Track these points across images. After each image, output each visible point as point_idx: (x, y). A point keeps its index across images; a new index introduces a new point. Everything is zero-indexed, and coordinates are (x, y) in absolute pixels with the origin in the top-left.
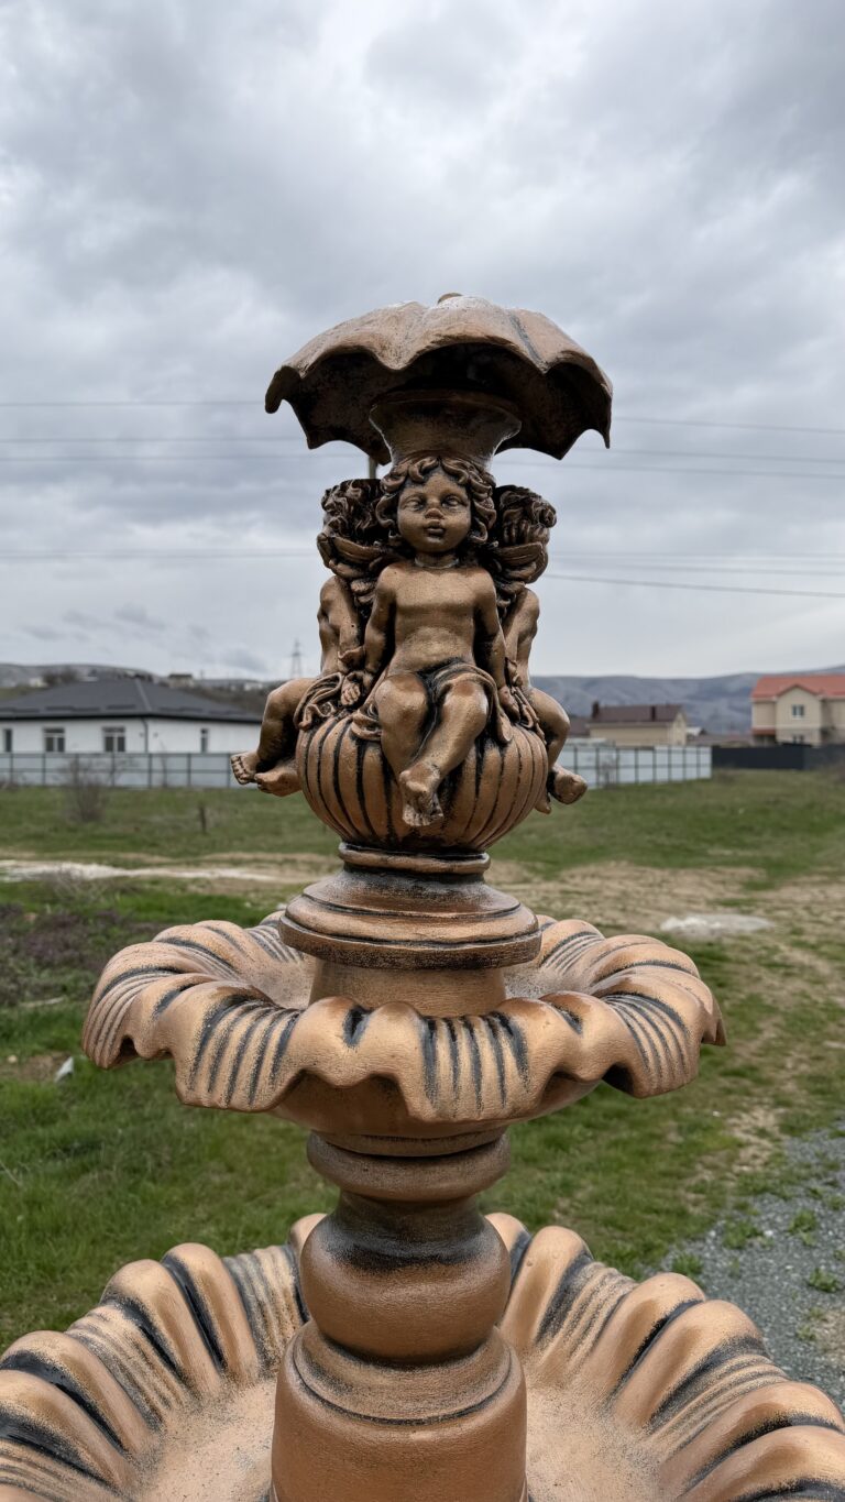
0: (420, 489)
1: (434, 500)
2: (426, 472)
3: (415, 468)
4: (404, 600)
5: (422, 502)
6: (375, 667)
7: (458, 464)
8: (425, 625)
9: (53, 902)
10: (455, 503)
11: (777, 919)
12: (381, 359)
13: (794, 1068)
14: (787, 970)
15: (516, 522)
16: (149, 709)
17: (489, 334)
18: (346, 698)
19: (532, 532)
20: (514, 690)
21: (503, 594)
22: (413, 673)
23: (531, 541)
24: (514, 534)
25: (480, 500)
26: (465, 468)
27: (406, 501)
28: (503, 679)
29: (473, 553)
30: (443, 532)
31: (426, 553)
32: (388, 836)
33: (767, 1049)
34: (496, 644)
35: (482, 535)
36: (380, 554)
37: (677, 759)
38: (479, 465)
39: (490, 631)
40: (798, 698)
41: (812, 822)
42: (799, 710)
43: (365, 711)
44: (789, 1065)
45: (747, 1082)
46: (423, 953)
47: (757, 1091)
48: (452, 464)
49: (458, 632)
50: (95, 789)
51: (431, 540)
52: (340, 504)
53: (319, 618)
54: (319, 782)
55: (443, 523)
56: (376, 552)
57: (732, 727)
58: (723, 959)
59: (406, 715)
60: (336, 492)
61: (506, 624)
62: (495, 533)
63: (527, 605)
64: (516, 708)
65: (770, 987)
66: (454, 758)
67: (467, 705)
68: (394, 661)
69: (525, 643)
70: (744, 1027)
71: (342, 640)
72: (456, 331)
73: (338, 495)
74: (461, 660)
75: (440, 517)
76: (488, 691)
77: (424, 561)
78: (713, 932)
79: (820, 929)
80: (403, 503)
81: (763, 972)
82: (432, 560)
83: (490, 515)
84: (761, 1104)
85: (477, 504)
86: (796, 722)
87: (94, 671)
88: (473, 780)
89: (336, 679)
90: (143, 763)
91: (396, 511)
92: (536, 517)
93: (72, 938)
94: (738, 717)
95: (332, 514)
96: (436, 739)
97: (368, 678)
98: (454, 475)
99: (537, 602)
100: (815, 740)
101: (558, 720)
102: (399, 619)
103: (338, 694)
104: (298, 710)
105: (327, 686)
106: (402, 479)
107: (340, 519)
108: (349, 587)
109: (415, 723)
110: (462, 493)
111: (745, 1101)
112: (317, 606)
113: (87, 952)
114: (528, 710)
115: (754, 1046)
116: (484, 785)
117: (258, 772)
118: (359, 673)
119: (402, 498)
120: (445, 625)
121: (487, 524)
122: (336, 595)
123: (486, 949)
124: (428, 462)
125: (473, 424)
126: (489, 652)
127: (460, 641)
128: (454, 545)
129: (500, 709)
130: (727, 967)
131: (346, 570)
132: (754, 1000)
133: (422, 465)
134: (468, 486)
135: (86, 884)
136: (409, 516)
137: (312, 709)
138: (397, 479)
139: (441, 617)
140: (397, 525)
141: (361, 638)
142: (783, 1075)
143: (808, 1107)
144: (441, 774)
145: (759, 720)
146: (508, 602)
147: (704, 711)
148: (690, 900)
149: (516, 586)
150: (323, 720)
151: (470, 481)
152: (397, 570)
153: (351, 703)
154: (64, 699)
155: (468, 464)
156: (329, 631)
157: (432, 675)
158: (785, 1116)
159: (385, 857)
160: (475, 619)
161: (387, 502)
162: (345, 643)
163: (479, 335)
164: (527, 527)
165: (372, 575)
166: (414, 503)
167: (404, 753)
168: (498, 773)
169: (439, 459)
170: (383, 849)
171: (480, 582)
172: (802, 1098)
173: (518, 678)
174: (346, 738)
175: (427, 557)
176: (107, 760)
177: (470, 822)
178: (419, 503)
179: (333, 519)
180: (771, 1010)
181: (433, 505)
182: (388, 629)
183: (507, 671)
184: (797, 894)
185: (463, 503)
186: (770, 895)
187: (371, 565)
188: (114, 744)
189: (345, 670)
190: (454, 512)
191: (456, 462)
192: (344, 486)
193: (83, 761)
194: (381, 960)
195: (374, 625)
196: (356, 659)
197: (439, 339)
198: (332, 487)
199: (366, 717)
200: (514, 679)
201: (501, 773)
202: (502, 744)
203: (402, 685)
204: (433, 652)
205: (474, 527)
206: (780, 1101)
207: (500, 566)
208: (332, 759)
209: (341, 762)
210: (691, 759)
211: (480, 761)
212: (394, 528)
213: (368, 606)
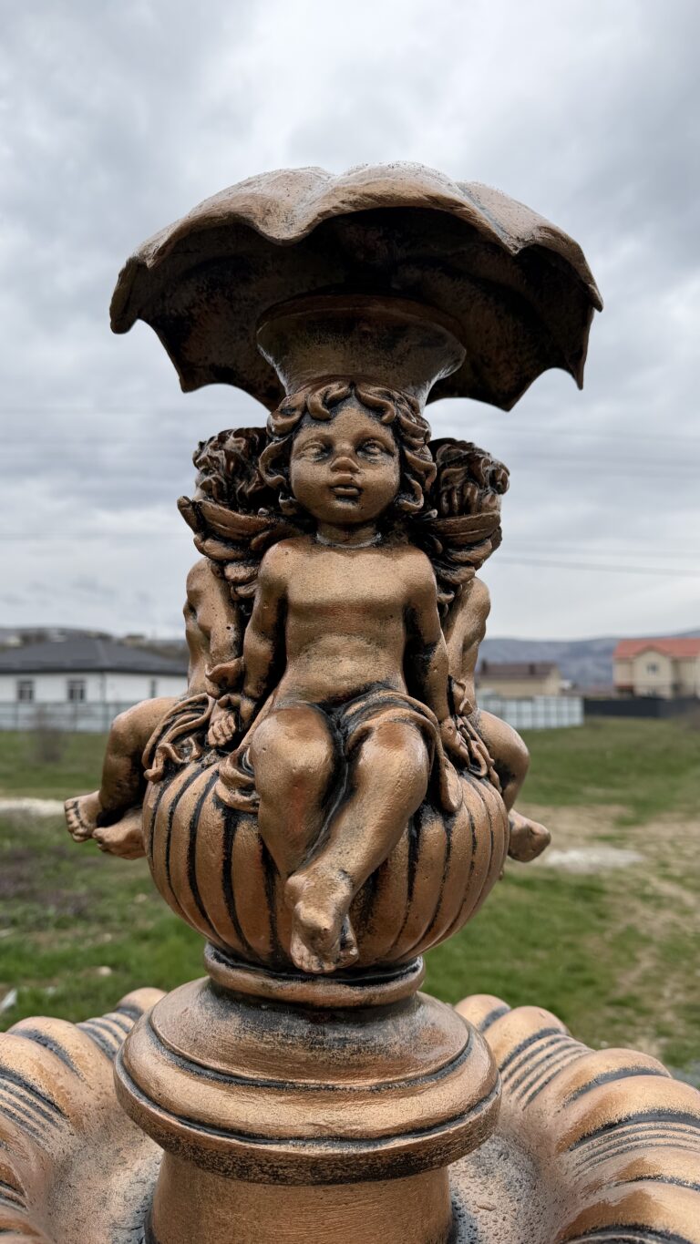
0: (326, 430)
1: (345, 446)
2: (334, 404)
3: (317, 398)
4: (298, 594)
5: (327, 448)
6: (257, 688)
7: (380, 392)
8: (331, 631)
9: (12, 836)
10: (377, 450)
11: (646, 854)
12: (262, 228)
13: (672, 997)
14: (657, 901)
15: (458, 485)
16: (106, 663)
17: (429, 193)
18: (214, 734)
19: (480, 500)
20: (460, 722)
21: (445, 585)
22: (311, 705)
23: (479, 510)
24: (456, 501)
25: (413, 447)
26: (391, 398)
27: (303, 447)
28: (445, 709)
29: (401, 526)
30: (358, 493)
31: (331, 524)
32: (272, 955)
33: (646, 979)
34: (435, 658)
35: (415, 499)
36: (267, 527)
37: (553, 708)
38: (412, 398)
39: (427, 639)
40: (653, 658)
41: (669, 765)
42: (654, 668)
43: (238, 763)
44: (667, 993)
45: (629, 1012)
46: (324, 1159)
47: (640, 1020)
48: (372, 393)
49: (382, 643)
50: (56, 734)
51: (340, 504)
52: (217, 459)
53: (185, 613)
54: (168, 866)
55: (358, 479)
56: (260, 523)
57: (598, 681)
58: (601, 892)
59: (298, 780)
60: (212, 443)
61: (447, 624)
62: (432, 499)
63: (474, 599)
64: (464, 750)
65: (644, 918)
66: (374, 855)
67: (396, 765)
68: (285, 684)
69: (472, 649)
70: (624, 957)
71: (213, 648)
72: (378, 190)
73: (215, 448)
74: (386, 686)
75: (353, 470)
76: (427, 735)
77: (329, 536)
78: (591, 865)
79: (684, 863)
80: (299, 451)
81: (636, 904)
82: (342, 535)
83: (428, 471)
84: (644, 1034)
85: (408, 453)
86: (651, 678)
87: (63, 632)
88: (405, 875)
89: (204, 702)
90: (99, 711)
91: (287, 463)
92: (486, 479)
93: (25, 871)
94: (602, 673)
95: (206, 472)
96: (347, 821)
97: (247, 706)
98: (376, 409)
99: (487, 594)
100: (667, 693)
101: (515, 753)
102: (292, 622)
103: (206, 725)
104: (149, 745)
105: (193, 711)
106: (297, 416)
107: (215, 479)
108: (223, 572)
109: (313, 791)
110: (387, 434)
111: (630, 1032)
112: (183, 599)
113: (37, 886)
114: (478, 748)
115: (634, 975)
116: (422, 881)
117: (98, 826)
118: (235, 698)
119: (296, 443)
120: (361, 633)
121: (423, 484)
122: (208, 583)
123: (423, 1144)
124: (335, 389)
125: (401, 346)
126: (425, 671)
127: (384, 657)
128: (374, 513)
129: (444, 757)
130: (606, 899)
131: (219, 549)
132: (631, 932)
133: (327, 393)
134: (396, 426)
135: (42, 821)
136: (307, 469)
137: (165, 750)
138: (289, 416)
139: (353, 620)
140: (289, 483)
141: (239, 645)
142: (662, 1005)
143: (687, 1037)
144: (353, 885)
145: (620, 676)
146: (451, 596)
147: (574, 667)
148: (571, 836)
149: (462, 573)
150: (181, 767)
151: (398, 419)
152: (288, 549)
153: (222, 741)
154: (36, 655)
155: (396, 395)
156: (198, 632)
157: (341, 709)
158: (666, 1047)
159: (270, 982)
160: (405, 621)
161: (276, 449)
162: (217, 652)
163: (415, 194)
164: (473, 492)
165: (255, 557)
166: (315, 451)
167: (295, 844)
168: (442, 860)
169: (352, 385)
170: (265, 967)
171: (415, 567)
172: (681, 1028)
173: (467, 705)
174: (209, 804)
175: (334, 530)
176: (68, 709)
177: (401, 932)
178: (323, 451)
179: (208, 478)
180: (647, 941)
181: (343, 453)
182: (277, 635)
183: (451, 695)
184: (662, 830)
185: (388, 452)
186: (638, 831)
187: (254, 541)
188: (76, 694)
189: (216, 691)
190: (374, 463)
191: (377, 389)
192: (223, 437)
193: (49, 709)
194: (257, 1169)
195: (255, 628)
196: (230, 678)
197: (352, 198)
198: (207, 439)
199: (239, 774)
200: (462, 707)
201: (447, 859)
202: (447, 813)
203: (292, 729)
204: (344, 673)
205: (404, 486)
206: (662, 1032)
207: (440, 545)
208: (186, 837)
209: (199, 842)
210: (565, 708)
211: (415, 843)
212: (285, 488)
213: (249, 601)
